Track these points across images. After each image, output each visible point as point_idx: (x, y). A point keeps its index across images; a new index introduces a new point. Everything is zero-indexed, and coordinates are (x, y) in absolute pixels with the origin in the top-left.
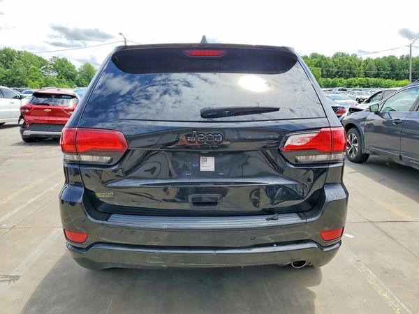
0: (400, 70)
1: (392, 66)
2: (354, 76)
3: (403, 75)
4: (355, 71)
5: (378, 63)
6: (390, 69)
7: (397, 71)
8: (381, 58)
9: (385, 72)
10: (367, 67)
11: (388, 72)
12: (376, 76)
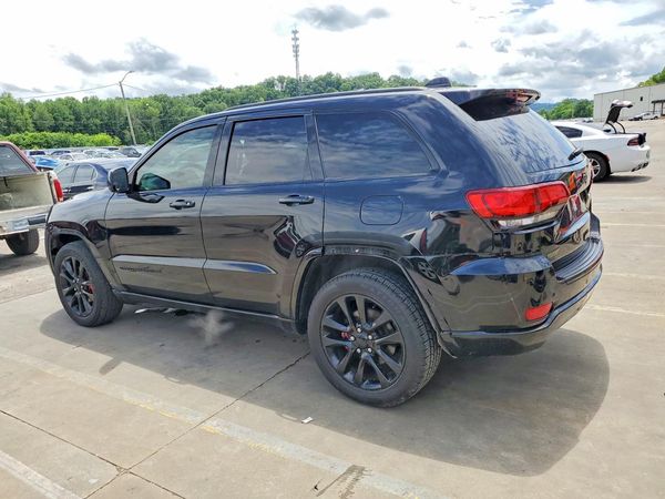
0: (88, 119)
1: (74, 113)
2: (18, 130)
3: (94, 128)
4: (19, 122)
5: (52, 108)
6: (73, 117)
7: (84, 121)
8: (54, 100)
9: (67, 123)
10: (36, 116)
11: (72, 123)
12: (55, 129)
